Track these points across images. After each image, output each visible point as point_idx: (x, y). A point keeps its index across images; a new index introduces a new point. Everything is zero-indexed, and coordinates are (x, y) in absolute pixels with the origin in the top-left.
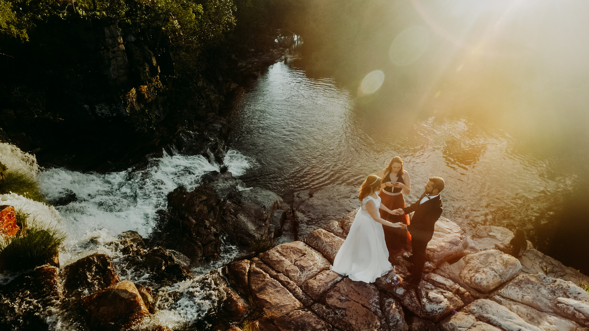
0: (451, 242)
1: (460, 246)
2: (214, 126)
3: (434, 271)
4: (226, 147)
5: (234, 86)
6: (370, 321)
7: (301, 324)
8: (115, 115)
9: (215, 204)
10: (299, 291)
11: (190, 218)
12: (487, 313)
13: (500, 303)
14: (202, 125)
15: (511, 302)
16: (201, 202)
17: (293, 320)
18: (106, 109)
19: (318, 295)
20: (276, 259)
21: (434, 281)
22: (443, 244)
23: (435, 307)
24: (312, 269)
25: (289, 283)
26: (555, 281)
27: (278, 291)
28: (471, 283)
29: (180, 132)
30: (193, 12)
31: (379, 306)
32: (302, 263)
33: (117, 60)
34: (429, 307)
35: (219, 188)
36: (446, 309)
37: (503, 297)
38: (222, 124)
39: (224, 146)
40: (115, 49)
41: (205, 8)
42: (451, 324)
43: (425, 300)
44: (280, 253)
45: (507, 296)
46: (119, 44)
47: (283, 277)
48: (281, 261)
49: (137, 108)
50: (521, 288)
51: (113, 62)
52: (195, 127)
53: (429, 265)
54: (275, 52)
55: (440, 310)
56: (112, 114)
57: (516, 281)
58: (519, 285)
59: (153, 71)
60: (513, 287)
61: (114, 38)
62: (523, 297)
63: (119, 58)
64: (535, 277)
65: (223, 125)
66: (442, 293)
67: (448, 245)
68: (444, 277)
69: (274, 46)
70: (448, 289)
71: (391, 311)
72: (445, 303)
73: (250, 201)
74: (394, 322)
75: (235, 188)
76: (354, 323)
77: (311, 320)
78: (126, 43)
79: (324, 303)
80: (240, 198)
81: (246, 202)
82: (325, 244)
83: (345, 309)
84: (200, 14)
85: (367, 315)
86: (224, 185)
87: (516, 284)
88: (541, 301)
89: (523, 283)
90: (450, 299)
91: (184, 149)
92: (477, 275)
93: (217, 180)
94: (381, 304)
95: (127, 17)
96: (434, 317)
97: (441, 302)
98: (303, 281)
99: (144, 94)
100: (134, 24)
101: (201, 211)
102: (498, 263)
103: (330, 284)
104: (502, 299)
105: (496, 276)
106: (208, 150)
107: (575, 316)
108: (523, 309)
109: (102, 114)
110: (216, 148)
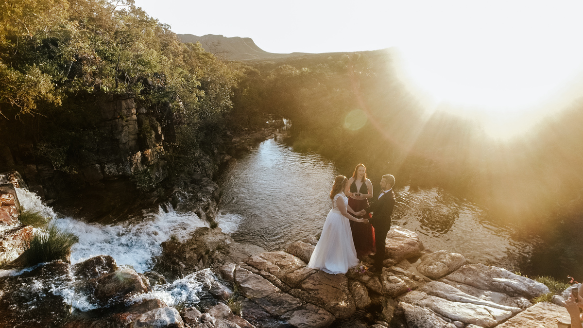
0: (409, 244)
1: (417, 246)
2: (207, 189)
3: (395, 265)
4: (217, 209)
5: (227, 157)
6: (339, 296)
7: (279, 301)
8: (120, 173)
9: (204, 253)
10: (279, 281)
11: (180, 263)
12: (436, 290)
13: (447, 283)
14: (196, 187)
15: (456, 283)
16: (192, 249)
17: (272, 299)
18: (114, 168)
19: (295, 284)
20: (259, 261)
21: (394, 270)
22: (403, 245)
23: (393, 285)
24: (291, 267)
25: (270, 276)
26: (491, 268)
27: (260, 282)
28: (425, 272)
29: (176, 192)
30: (196, 96)
31: (347, 288)
32: (282, 263)
33: (129, 127)
34: (388, 286)
35: (209, 241)
36: (403, 287)
37: (449, 280)
38: (214, 187)
39: (215, 208)
40: (129, 118)
41: (207, 94)
42: (407, 297)
43: (386, 282)
44: (262, 258)
45: (453, 279)
46: (132, 114)
47: (264, 273)
48: (264, 262)
49: (141, 169)
50: (464, 274)
51: (125, 129)
52: (190, 189)
53: (391, 260)
54: (266, 131)
55: (397, 288)
56: (119, 173)
57: (460, 269)
58: (463, 272)
59: (158, 138)
60: (458, 273)
61: (129, 109)
62: (465, 280)
63: (131, 126)
64: (475, 266)
65: (216, 189)
66: (400, 277)
67: (406, 246)
68: (404, 269)
69: (266, 126)
70: (405, 276)
71: (357, 289)
72: (402, 282)
73: (238, 251)
74: (359, 296)
75: (224, 242)
76: (325, 298)
77: (288, 299)
78: (138, 114)
79: (300, 287)
80: (228, 249)
81: (234, 252)
82: (303, 250)
83: (317, 290)
84: (202, 98)
85: (336, 292)
86: (214, 238)
87: (461, 271)
88: (480, 282)
89: (466, 270)
90: (406, 281)
91: (178, 207)
92: (431, 267)
93: (207, 234)
94: (349, 286)
95: (142, 95)
96: (393, 293)
97: (398, 282)
98: (283, 275)
99: (148, 157)
100: (147, 100)
101: (191, 258)
102: (447, 258)
103: (306, 275)
104: (449, 281)
105: (445, 266)
106: (200, 209)
107: (506, 290)
108: (464, 287)
109: (110, 172)
110: (207, 208)
